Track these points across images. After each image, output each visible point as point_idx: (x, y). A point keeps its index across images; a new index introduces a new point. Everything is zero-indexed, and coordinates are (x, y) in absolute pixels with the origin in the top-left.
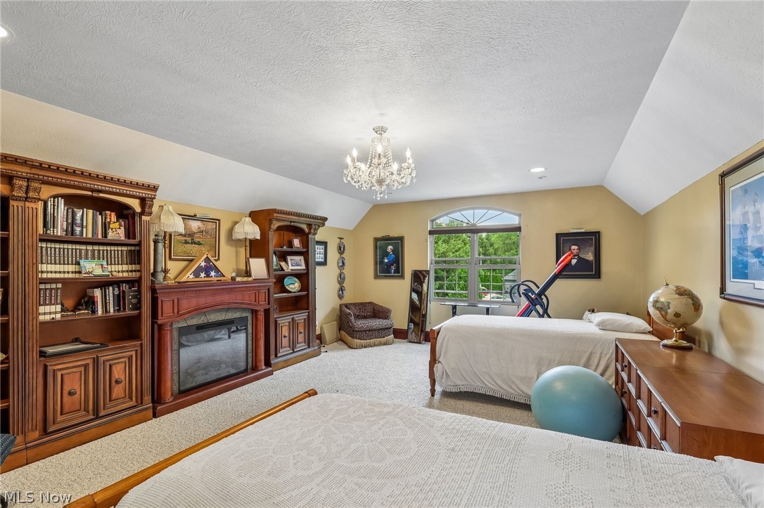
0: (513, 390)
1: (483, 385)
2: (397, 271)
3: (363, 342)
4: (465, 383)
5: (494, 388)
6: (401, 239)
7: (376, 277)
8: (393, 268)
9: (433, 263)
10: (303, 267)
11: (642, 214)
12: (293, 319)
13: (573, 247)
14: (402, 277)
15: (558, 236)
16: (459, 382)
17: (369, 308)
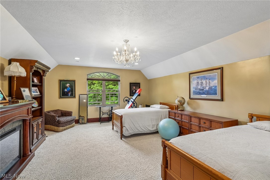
0: (146, 130)
1: (138, 131)
2: (72, 95)
3: (64, 128)
4: (133, 131)
5: (141, 131)
6: (74, 81)
7: (60, 97)
8: (70, 94)
9: (88, 91)
10: (39, 93)
11: (148, 79)
12: (38, 122)
13: (134, 87)
14: (75, 97)
15: (130, 83)
16: (131, 132)
17: (60, 112)
